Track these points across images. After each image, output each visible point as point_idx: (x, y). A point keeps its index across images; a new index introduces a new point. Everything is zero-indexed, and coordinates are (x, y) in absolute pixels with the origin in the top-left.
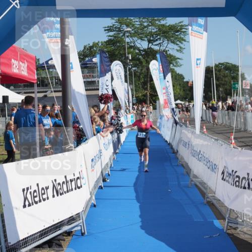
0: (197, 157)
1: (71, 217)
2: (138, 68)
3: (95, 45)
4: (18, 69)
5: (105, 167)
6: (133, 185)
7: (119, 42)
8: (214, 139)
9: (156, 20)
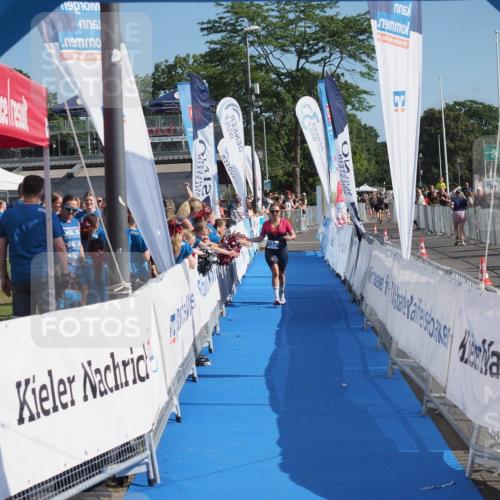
0: (406, 310)
1: (124, 445)
2: (275, 112)
3: (180, 62)
4: (7, 115)
5: (200, 334)
6: (262, 372)
7: (233, 55)
8: (442, 270)
9: (314, 7)
